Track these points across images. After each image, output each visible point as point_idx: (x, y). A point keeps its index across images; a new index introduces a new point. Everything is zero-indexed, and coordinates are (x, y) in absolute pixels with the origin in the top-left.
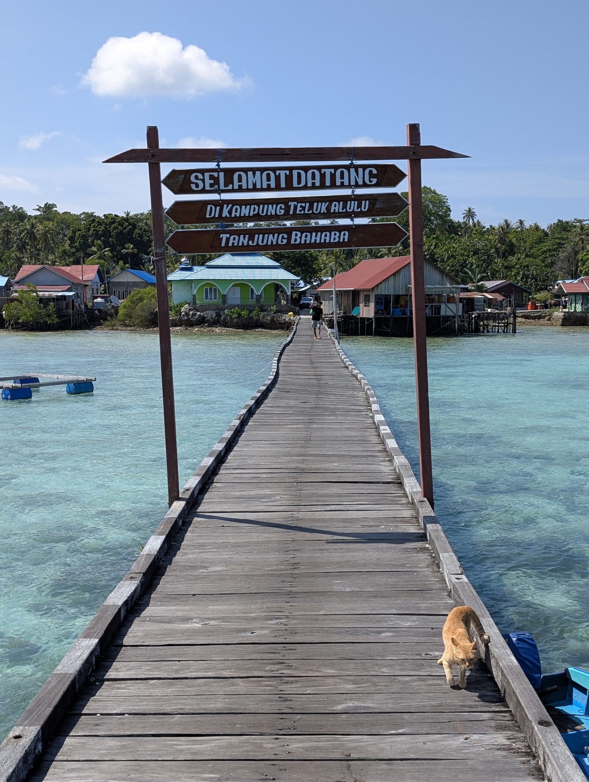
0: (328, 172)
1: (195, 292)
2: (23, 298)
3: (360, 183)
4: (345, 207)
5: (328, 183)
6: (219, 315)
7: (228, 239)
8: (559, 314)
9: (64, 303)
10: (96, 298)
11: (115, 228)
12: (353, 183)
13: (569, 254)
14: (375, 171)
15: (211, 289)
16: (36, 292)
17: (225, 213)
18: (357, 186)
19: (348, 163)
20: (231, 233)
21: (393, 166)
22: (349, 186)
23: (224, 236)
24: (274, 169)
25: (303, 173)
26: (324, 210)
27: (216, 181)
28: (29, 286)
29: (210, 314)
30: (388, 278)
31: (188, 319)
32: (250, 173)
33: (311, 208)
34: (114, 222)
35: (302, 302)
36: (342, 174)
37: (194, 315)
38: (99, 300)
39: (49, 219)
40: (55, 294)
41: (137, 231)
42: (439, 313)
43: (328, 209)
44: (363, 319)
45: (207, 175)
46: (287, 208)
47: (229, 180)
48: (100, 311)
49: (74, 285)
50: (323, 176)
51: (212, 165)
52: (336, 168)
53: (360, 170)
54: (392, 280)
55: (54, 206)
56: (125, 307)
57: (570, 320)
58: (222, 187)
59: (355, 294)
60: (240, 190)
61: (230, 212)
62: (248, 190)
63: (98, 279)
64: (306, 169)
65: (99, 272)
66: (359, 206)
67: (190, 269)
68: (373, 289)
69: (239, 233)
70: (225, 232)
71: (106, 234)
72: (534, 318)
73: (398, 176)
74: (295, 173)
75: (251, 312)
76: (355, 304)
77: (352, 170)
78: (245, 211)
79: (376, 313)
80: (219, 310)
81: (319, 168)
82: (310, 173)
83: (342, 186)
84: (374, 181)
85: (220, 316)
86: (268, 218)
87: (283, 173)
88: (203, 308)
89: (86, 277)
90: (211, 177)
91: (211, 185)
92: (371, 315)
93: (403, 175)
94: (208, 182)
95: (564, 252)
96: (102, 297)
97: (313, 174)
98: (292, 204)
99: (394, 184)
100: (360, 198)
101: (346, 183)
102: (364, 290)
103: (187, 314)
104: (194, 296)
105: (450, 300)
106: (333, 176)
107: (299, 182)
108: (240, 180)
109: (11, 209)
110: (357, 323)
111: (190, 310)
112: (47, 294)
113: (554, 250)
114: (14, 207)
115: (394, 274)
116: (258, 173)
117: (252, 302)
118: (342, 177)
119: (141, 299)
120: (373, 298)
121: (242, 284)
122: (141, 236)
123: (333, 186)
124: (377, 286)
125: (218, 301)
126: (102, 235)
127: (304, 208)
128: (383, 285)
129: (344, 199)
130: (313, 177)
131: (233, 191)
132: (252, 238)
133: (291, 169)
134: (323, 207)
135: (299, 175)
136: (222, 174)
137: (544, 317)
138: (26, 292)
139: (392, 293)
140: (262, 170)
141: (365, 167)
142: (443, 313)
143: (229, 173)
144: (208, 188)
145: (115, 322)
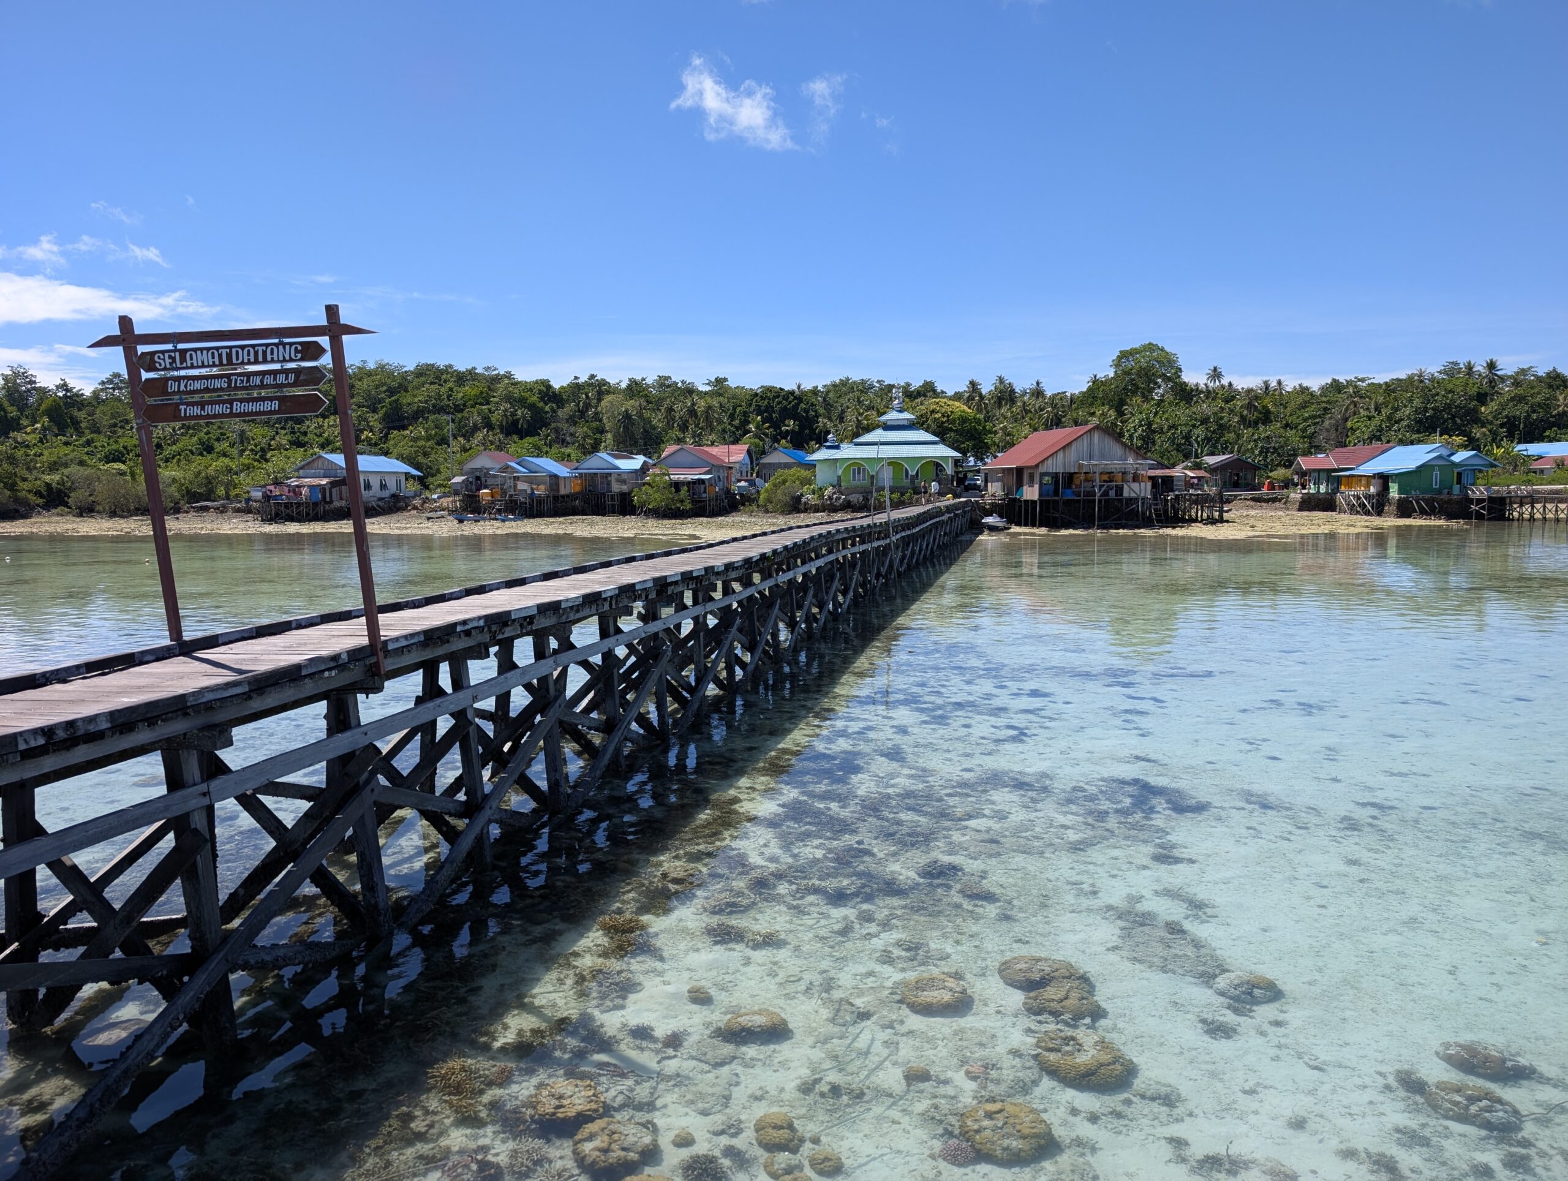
0: (260, 349)
1: (840, 473)
2: (654, 481)
3: (287, 358)
4: (275, 379)
5: (260, 359)
6: (866, 499)
7: (185, 410)
8: (1296, 495)
9: (702, 487)
10: (739, 481)
11: (779, 403)
12: (281, 358)
13: (1337, 421)
14: (299, 348)
15: (859, 469)
16: (669, 475)
17: (182, 388)
18: (285, 360)
19: (276, 341)
20: (188, 404)
21: (316, 343)
22: (278, 361)
23: (182, 407)
24: (217, 348)
25: (240, 351)
26: (258, 382)
27: (173, 359)
28: (661, 469)
29: (856, 498)
30: (1056, 452)
31: (831, 504)
32: (199, 352)
33: (248, 381)
34: (778, 397)
35: (967, 483)
36: (272, 350)
37: (838, 499)
38: (743, 484)
39: (721, 395)
40: (690, 477)
41: (803, 406)
42: (1121, 494)
43: (262, 381)
44: (1026, 501)
45: (166, 355)
46: (230, 382)
47: (183, 359)
48: (742, 495)
49: (715, 467)
50: (256, 353)
51: (170, 347)
52: (267, 345)
53: (287, 347)
54: (1060, 455)
55: (725, 380)
56: (767, 491)
57: (1309, 502)
58: (179, 365)
59: (1019, 471)
60: (192, 367)
61: (186, 386)
62: (198, 367)
63: (747, 460)
64: (243, 347)
65: (749, 452)
66: (287, 378)
67: (837, 447)
68: (1037, 466)
69: (193, 404)
70: (183, 404)
71: (769, 409)
72: (1267, 501)
73: (318, 351)
74: (234, 350)
75: (902, 494)
76: (1020, 484)
77: (281, 347)
78: (197, 385)
79: (1040, 495)
80: (866, 493)
81: (253, 346)
82: (246, 350)
83: (272, 361)
84: (299, 356)
85: (868, 500)
86: (215, 390)
87: (224, 352)
88: (850, 491)
89: (732, 459)
90: (170, 357)
91: (171, 364)
92: (1036, 497)
93: (323, 351)
94: (168, 361)
95: (1331, 418)
96: (746, 481)
97: (249, 351)
98: (233, 378)
99: (315, 358)
100: (286, 372)
101: (276, 358)
102: (1028, 467)
103: (830, 498)
104: (839, 477)
105: (1136, 478)
106: (265, 353)
107: (237, 359)
108: (191, 359)
109: (680, 385)
110: (1020, 507)
111: (834, 493)
112: (682, 477)
113: (1320, 416)
114: (683, 382)
115: (1064, 448)
116: (205, 352)
117: (906, 482)
118: (272, 353)
119: (784, 482)
120: (1037, 478)
121: (894, 463)
122: (807, 411)
123: (265, 361)
124: (1043, 461)
125: (866, 482)
126: (766, 411)
127: (242, 381)
128: (1050, 461)
129: (274, 373)
130: (249, 354)
131: (187, 368)
132: (203, 409)
133: (231, 348)
134: (257, 380)
135: (237, 352)
136: (177, 354)
137: (1280, 500)
138: (658, 475)
139: (1061, 470)
140: (208, 349)
141: (291, 344)
142: (1126, 494)
143: (183, 352)
144: (168, 366)
145: (754, 507)
